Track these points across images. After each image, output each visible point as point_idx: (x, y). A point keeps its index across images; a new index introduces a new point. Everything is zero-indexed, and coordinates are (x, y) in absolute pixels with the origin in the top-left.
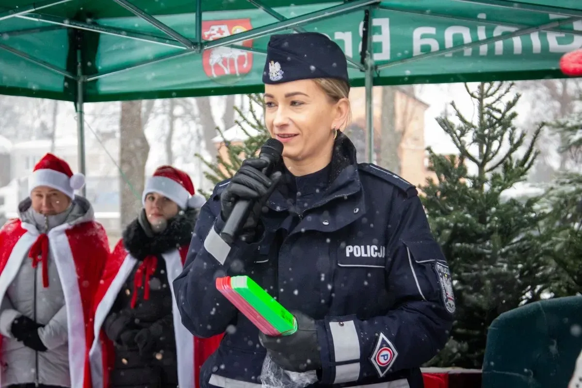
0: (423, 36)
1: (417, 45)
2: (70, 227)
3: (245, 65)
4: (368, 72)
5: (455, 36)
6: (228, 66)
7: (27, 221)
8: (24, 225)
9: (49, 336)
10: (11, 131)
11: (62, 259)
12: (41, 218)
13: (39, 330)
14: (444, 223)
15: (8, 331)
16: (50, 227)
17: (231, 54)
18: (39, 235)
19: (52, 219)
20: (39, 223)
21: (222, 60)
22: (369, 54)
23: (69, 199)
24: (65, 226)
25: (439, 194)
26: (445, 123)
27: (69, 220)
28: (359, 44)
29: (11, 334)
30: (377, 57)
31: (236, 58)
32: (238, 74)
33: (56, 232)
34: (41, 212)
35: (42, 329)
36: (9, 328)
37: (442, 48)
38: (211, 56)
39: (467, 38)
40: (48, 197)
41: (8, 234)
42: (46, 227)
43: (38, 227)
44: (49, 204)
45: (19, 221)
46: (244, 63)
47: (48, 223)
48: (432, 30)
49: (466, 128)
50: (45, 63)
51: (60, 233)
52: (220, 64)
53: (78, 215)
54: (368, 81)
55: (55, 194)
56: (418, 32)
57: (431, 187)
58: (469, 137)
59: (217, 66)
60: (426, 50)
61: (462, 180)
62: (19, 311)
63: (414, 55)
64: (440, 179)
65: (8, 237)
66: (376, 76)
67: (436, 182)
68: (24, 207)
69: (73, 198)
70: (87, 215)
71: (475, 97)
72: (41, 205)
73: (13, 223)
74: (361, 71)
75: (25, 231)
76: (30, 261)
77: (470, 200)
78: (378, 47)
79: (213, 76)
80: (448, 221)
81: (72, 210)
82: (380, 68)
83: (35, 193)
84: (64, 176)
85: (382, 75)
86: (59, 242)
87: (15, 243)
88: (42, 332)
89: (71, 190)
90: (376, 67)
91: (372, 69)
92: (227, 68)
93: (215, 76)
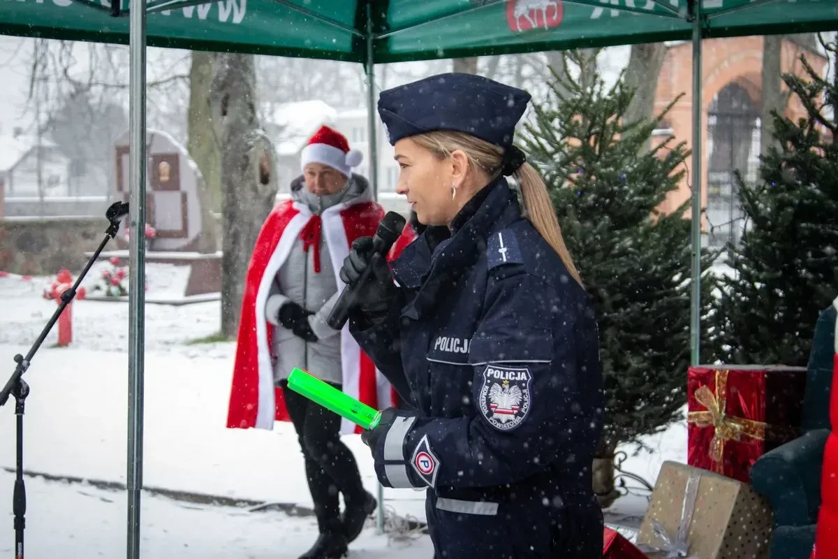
2: (345, 208)
3: (555, 18)
4: (696, 22)
6: (536, 20)
7: (300, 201)
8: (296, 206)
9: (319, 324)
10: (336, 98)
11: (337, 242)
12: (313, 198)
13: (310, 318)
14: (786, 200)
15: (275, 317)
16: (323, 209)
17: (538, 5)
18: (311, 215)
19: (326, 199)
20: (312, 203)
21: (528, 12)
23: (344, 177)
24: (340, 207)
25: (784, 164)
26: (792, 81)
27: (344, 200)
29: (278, 321)
30: (706, 4)
31: (544, 9)
32: (546, 27)
33: (330, 212)
34: (314, 192)
35: (313, 316)
36: (276, 314)
38: (517, 7)
40: (322, 175)
41: (280, 214)
42: (319, 207)
43: (311, 208)
44: (322, 183)
45: (291, 202)
46: (553, 14)
47: (321, 204)
49: (817, 87)
50: (330, 20)
51: (335, 213)
52: (527, 16)
53: (356, 194)
54: (695, 34)
55: (328, 172)
57: (773, 158)
58: (822, 97)
59: (522, 18)
61: (813, 149)
62: (288, 297)
64: (785, 148)
65: (279, 218)
66: (705, 26)
67: (780, 150)
68: (296, 186)
69: (350, 176)
70: (363, 195)
71: (830, 50)
72: (313, 185)
73: (285, 204)
74: (688, 21)
75: (296, 212)
76: (301, 244)
77: (820, 172)
79: (518, 31)
80: (791, 197)
81: (348, 190)
82: (710, 17)
83: (307, 170)
84: (339, 152)
85: (713, 25)
86: (332, 224)
87: (286, 224)
88: (313, 319)
89: (347, 168)
90: (705, 15)
91: (700, 18)
92: (533, 20)
93: (520, 30)
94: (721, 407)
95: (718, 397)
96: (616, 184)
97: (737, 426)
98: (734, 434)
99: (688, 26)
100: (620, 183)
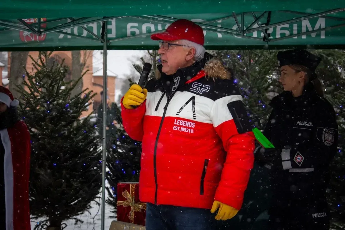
0: (132, 27)
1: (129, 31)
4: (105, 43)
5: (147, 28)
21: (30, 34)
22: (105, 34)
26: (138, 68)
28: (100, 29)
30: (109, 36)
32: (38, 41)
37: (141, 33)
39: (153, 29)
46: (41, 36)
48: (136, 25)
52: (29, 36)
54: (105, 47)
56: (129, 25)
59: (27, 36)
60: (133, 34)
63: (127, 36)
66: (108, 45)
71: (152, 56)
74: (102, 42)
78: (110, 31)
82: (111, 41)
85: (112, 44)
90: (109, 40)
91: (107, 42)
92: (32, 38)
93: (26, 41)
94: (132, 198)
95: (131, 195)
96: (65, 108)
97: (140, 206)
98: (139, 209)
99: (102, 44)
100: (66, 108)
